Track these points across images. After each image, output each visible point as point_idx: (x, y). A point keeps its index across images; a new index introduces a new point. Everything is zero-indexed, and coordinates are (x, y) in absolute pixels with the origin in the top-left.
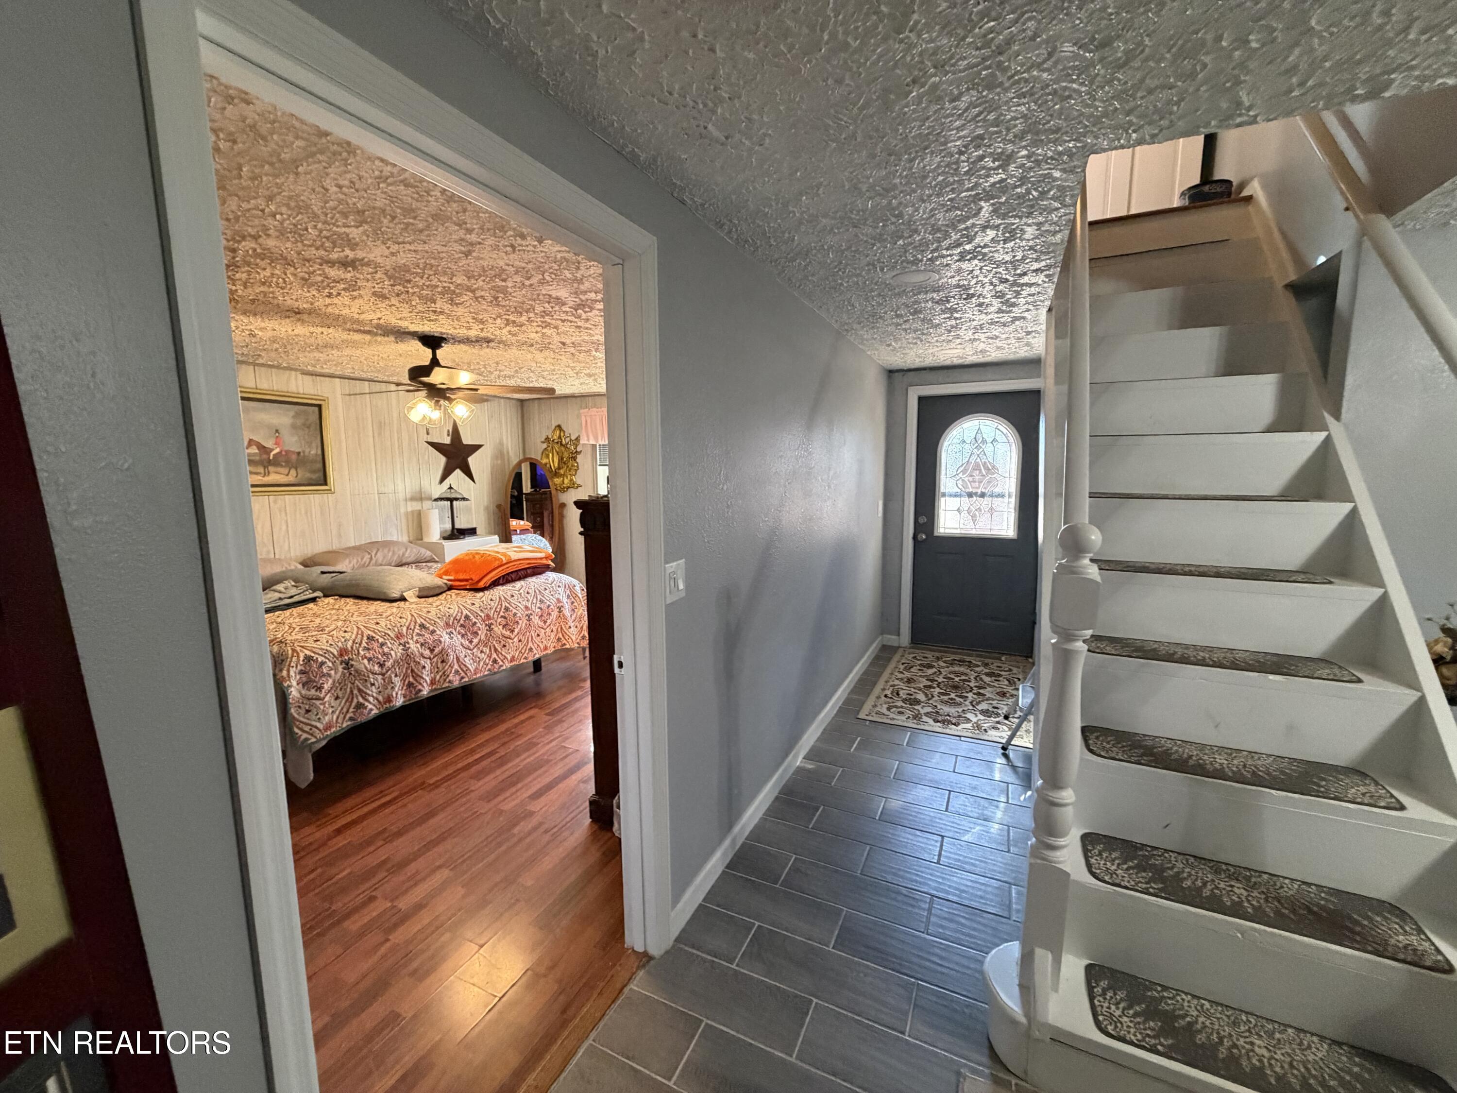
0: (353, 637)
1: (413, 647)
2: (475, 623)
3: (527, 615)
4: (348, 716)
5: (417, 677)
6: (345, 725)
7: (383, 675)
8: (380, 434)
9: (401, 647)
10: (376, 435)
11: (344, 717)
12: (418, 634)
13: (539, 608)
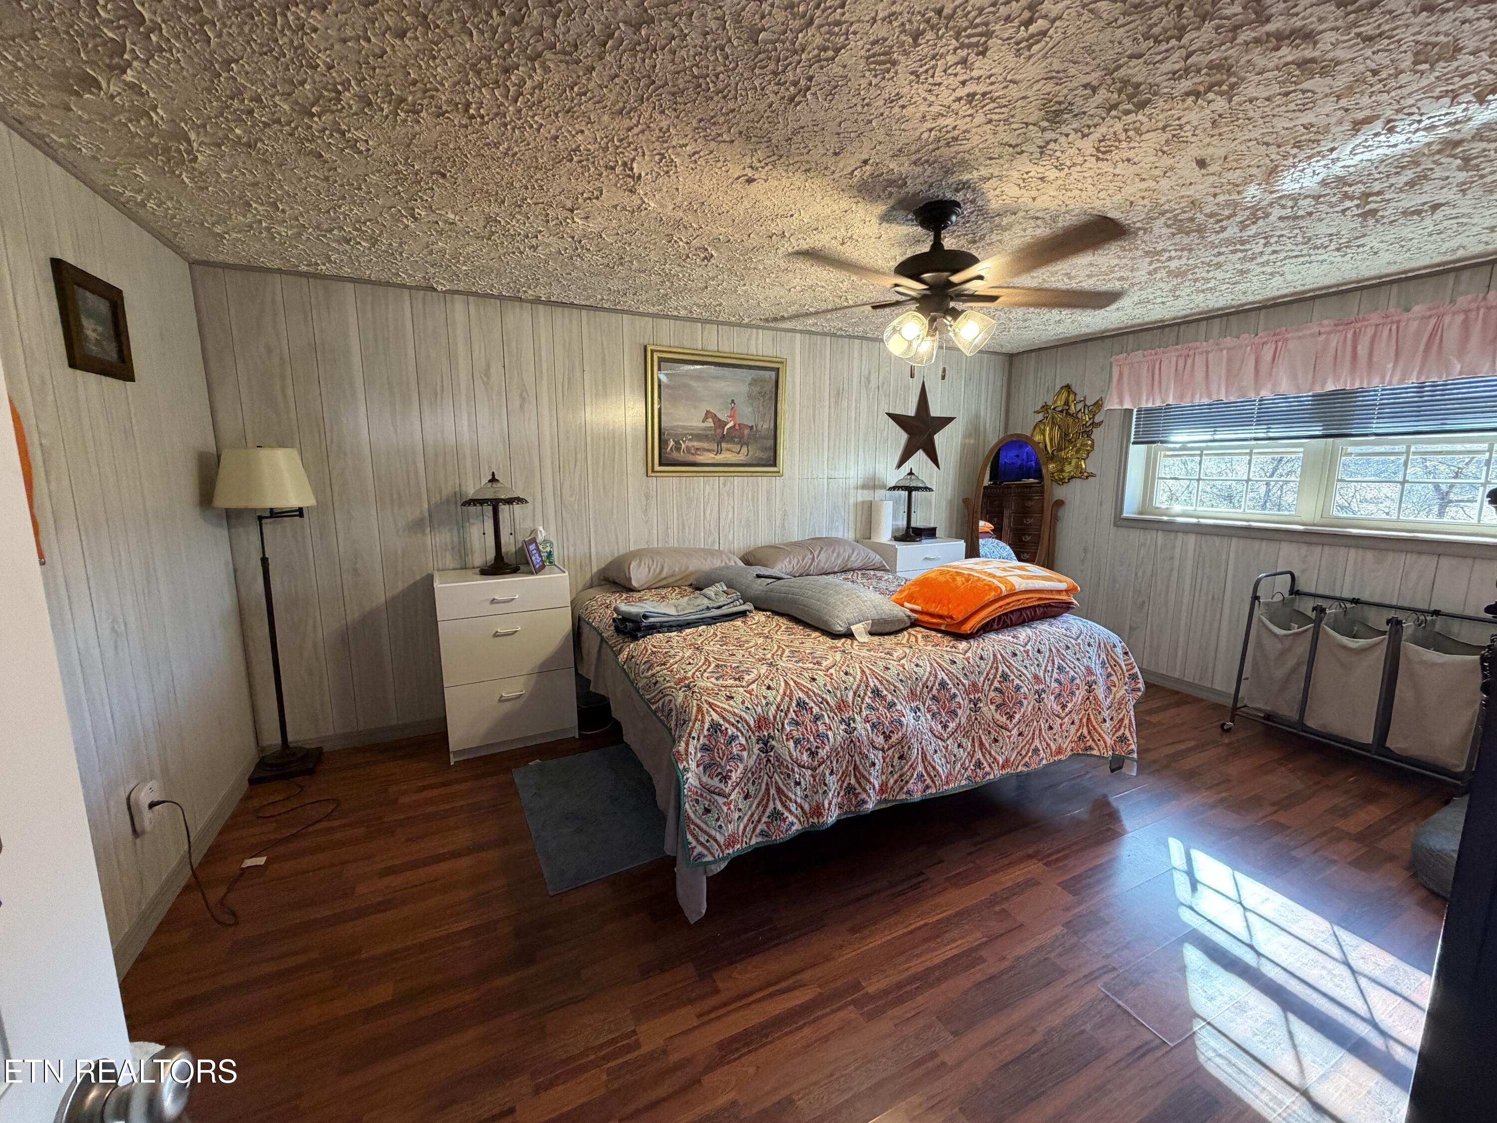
0: (779, 699)
1: (862, 728)
2: (955, 696)
3: (1037, 692)
4: (759, 827)
5: (862, 778)
6: (753, 842)
7: (814, 769)
8: (836, 403)
9: (843, 727)
10: (832, 405)
11: (755, 829)
12: (870, 707)
13: (1057, 681)
